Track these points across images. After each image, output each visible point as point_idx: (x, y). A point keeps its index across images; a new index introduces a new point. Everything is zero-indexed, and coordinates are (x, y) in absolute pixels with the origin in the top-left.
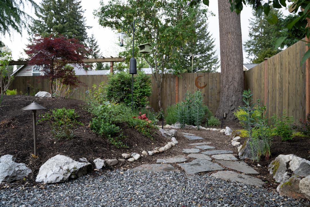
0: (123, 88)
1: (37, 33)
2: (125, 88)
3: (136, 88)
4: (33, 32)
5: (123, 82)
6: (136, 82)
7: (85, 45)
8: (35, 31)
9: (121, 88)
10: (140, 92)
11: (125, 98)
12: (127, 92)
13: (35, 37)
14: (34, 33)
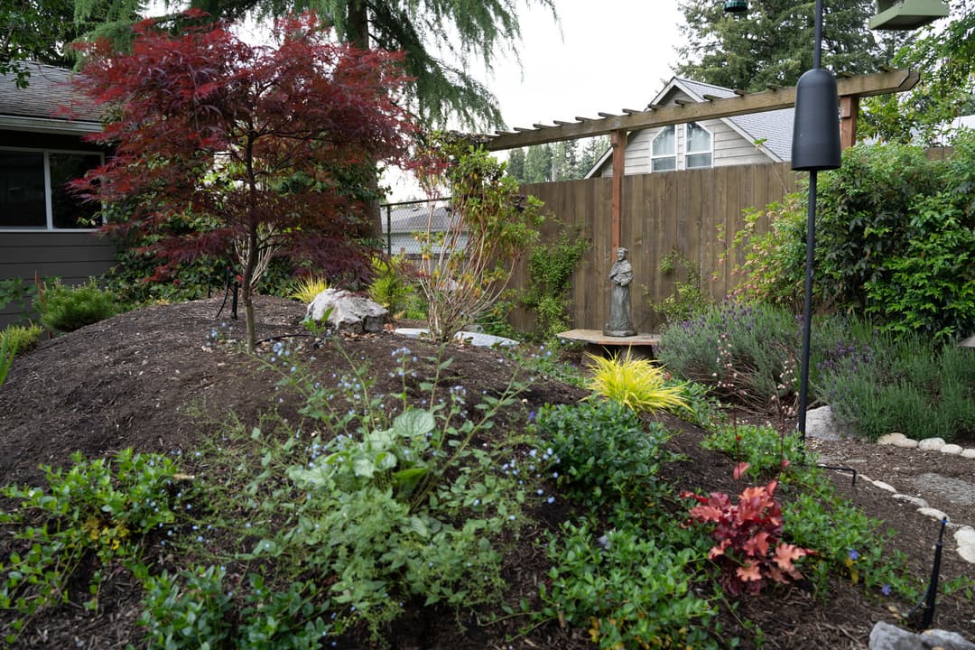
0: (859, 230)
1: (704, 26)
2: (868, 231)
3: (931, 226)
4: (693, 24)
5: (859, 201)
6: (939, 194)
7: (865, 40)
8: (698, 21)
9: (847, 228)
10: (951, 251)
11: (868, 278)
12: (879, 249)
13: (699, 40)
14: (696, 27)
